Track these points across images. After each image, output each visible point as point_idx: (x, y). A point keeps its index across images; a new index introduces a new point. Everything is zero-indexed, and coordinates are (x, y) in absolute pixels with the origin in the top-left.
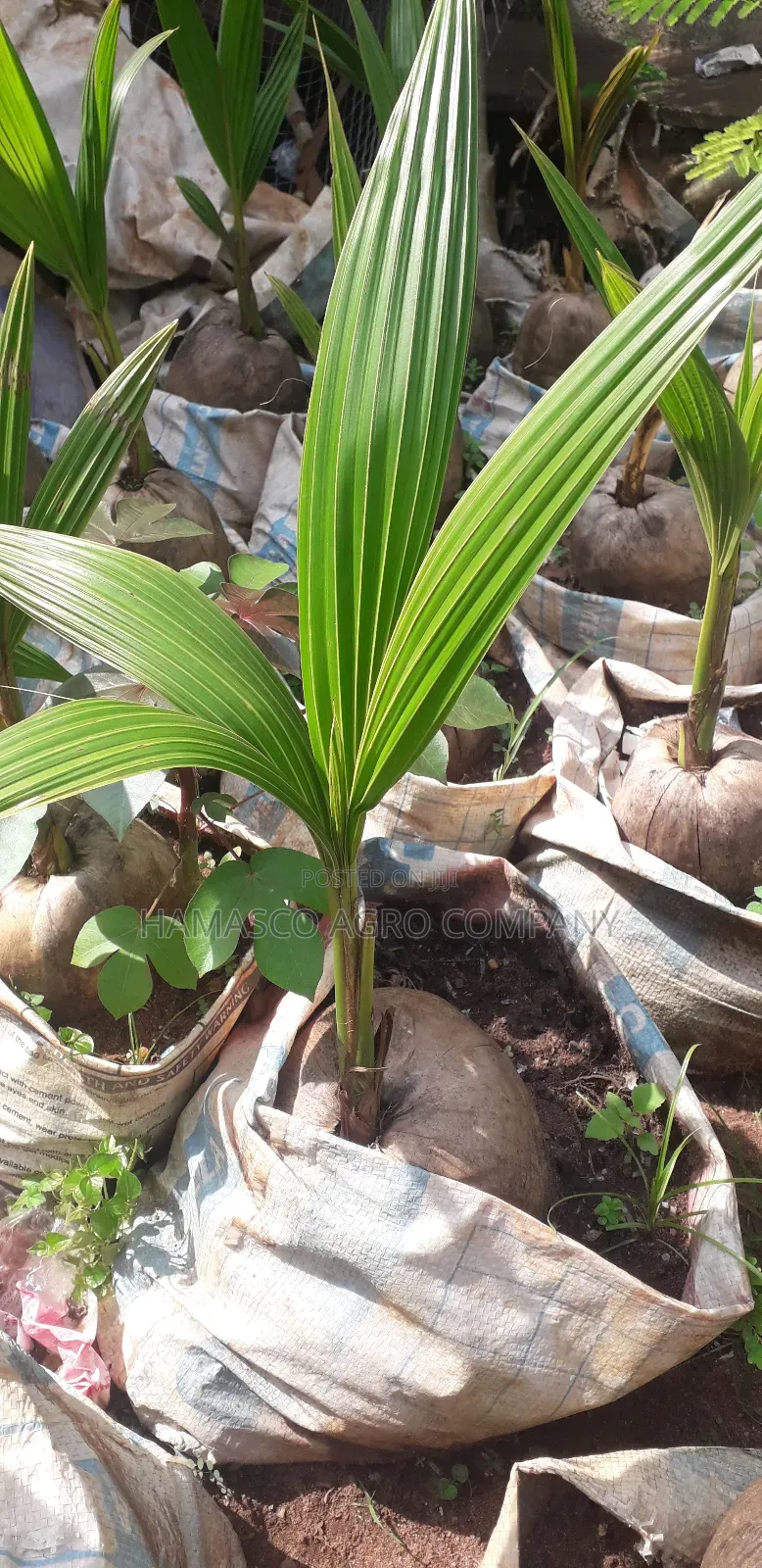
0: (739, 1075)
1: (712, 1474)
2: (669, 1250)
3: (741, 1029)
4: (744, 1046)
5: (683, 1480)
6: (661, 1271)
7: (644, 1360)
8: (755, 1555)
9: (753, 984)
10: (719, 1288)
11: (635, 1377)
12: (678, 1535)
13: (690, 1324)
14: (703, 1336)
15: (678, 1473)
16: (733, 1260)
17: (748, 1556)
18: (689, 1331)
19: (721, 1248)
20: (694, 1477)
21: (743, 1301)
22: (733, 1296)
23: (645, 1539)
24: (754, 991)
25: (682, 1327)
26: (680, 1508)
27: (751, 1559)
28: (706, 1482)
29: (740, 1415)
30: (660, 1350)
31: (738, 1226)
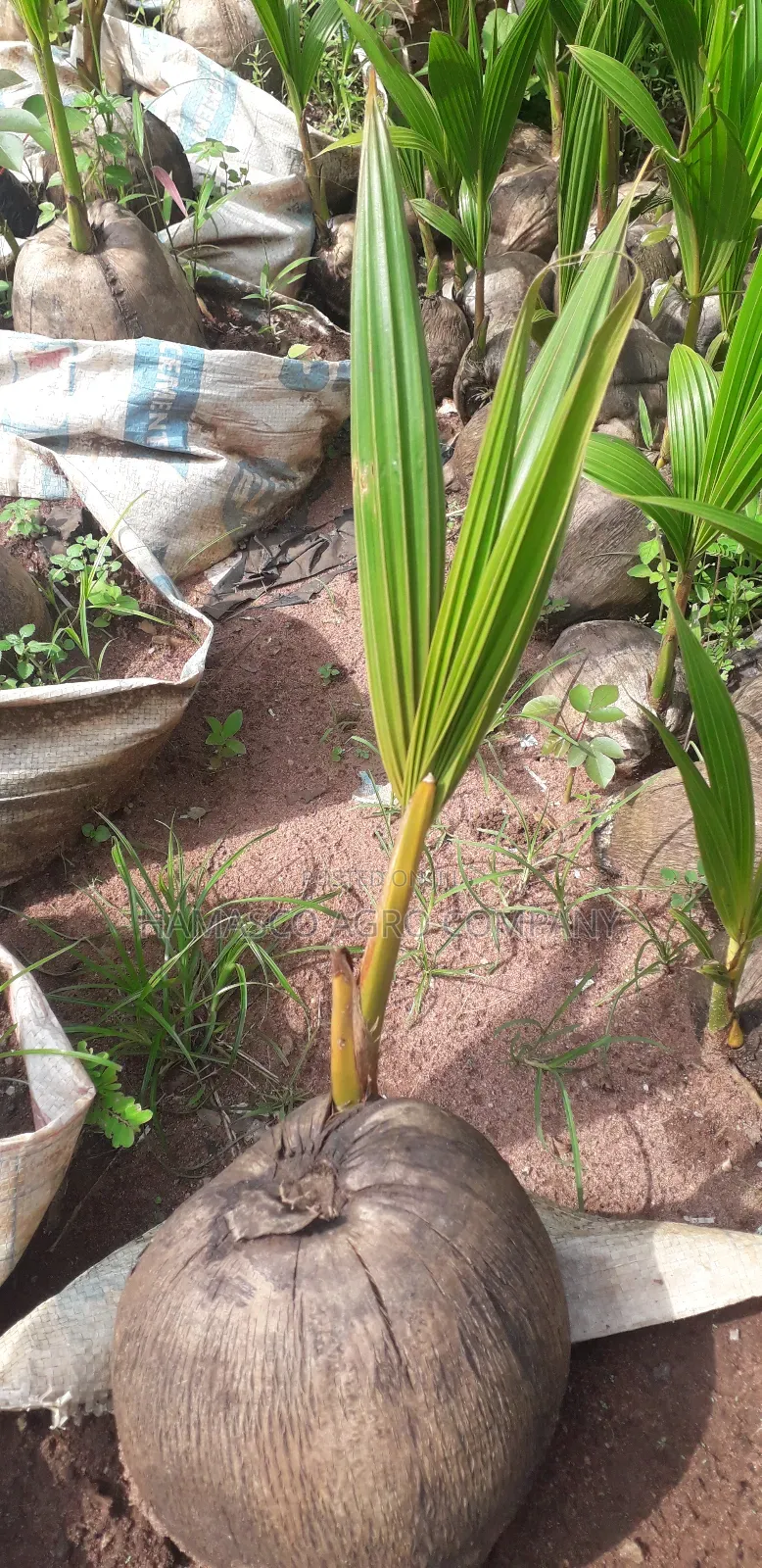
0: (58, 859)
1: (106, 1289)
2: (11, 1083)
3: (28, 816)
4: (43, 830)
5: (77, 1316)
6: (11, 1108)
7: (15, 1213)
8: (138, 1364)
9: (11, 766)
10: (59, 1094)
11: (19, 1233)
12: (91, 1376)
13: (35, 1152)
14: (59, 1153)
15: (71, 1313)
16: (58, 1058)
17: (134, 1367)
18: (39, 1158)
19: (44, 1052)
20: (87, 1306)
21: (84, 1091)
22: (74, 1093)
23: (53, 1409)
24: (16, 772)
25: (29, 1160)
26: (81, 1350)
27: (138, 1368)
28: (101, 1303)
29: (176, 1182)
30: (23, 1195)
31: (55, 1020)
